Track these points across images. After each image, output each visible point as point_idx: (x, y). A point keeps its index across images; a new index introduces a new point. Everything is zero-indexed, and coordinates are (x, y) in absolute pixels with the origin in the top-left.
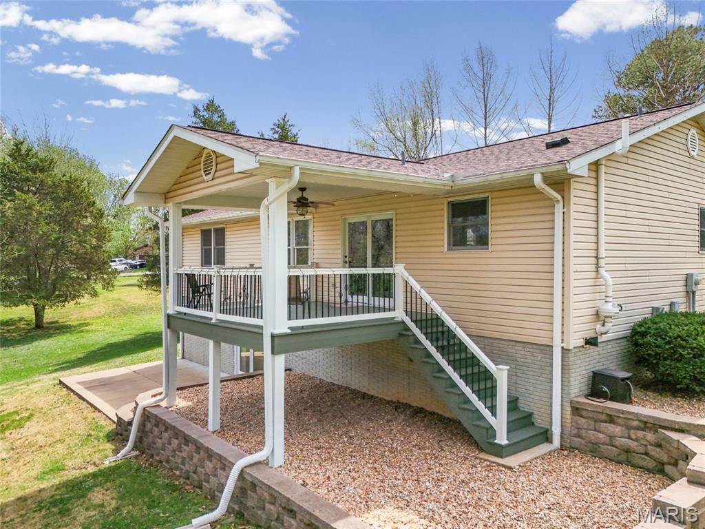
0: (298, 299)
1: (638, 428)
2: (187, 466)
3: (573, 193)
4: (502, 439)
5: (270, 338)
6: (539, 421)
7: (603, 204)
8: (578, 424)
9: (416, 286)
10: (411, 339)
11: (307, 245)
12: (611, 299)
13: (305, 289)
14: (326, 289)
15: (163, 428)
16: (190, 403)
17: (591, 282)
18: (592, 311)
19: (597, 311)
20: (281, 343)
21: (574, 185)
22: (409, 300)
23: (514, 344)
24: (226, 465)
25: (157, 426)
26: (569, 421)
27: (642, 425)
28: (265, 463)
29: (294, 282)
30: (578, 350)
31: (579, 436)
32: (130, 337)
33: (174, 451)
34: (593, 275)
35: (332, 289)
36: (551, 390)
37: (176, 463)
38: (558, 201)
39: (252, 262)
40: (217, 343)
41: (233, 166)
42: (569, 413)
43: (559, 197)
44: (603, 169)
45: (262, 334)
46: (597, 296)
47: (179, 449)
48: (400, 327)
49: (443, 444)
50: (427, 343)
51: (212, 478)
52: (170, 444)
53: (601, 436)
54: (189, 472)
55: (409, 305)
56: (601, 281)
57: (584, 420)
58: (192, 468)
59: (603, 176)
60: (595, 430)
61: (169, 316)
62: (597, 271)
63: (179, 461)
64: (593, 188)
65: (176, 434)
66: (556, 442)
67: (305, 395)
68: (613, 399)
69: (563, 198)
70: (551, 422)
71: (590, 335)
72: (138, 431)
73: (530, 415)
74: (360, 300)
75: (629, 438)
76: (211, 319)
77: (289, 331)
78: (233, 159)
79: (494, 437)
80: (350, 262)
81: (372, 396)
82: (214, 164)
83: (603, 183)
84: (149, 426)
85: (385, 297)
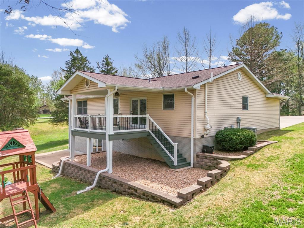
0: (117, 124)
1: (212, 160)
2: (81, 177)
3: (197, 93)
4: (176, 164)
5: (108, 136)
6: (188, 161)
7: (206, 96)
8: (198, 160)
9: (153, 121)
10: (151, 137)
11: (118, 107)
12: (208, 124)
13: (119, 121)
14: (125, 122)
15: (72, 167)
16: (79, 160)
17: (203, 119)
18: (203, 128)
19: (205, 128)
20: (111, 137)
21: (197, 91)
22: (150, 125)
23: (181, 138)
24: (94, 174)
25: (69, 166)
26: (195, 159)
27: (213, 159)
28: (107, 172)
29: (115, 119)
30: (198, 139)
31: (198, 164)
32: (44, 143)
33: (76, 173)
34: (204, 117)
35: (127, 122)
36: (191, 151)
37: (77, 176)
38: (192, 96)
39: (99, 113)
40: (90, 139)
41: (98, 86)
42: (196, 157)
43: (193, 95)
44: (206, 86)
45: (106, 135)
46: (205, 123)
47: (78, 172)
48: (147, 134)
49: (160, 167)
50: (155, 138)
51: (90, 179)
52: (74, 171)
53: (204, 163)
54: (82, 178)
55: (150, 127)
56: (206, 119)
57: (199, 159)
58: (83, 177)
59: (206, 88)
60: (202, 161)
61: (72, 131)
62: (205, 116)
63: (78, 176)
64: (204, 92)
65: (77, 167)
66: (192, 166)
67: (117, 157)
68: (207, 152)
69: (194, 95)
70: (191, 160)
71: (202, 135)
72: (62, 169)
73: (185, 159)
74: (135, 126)
75: (210, 163)
76: (88, 131)
77: (114, 134)
78: (98, 84)
79: (174, 164)
80: (133, 113)
81: (139, 157)
82: (89, 83)
83: (206, 90)
84: (66, 167)
85: (143, 125)
